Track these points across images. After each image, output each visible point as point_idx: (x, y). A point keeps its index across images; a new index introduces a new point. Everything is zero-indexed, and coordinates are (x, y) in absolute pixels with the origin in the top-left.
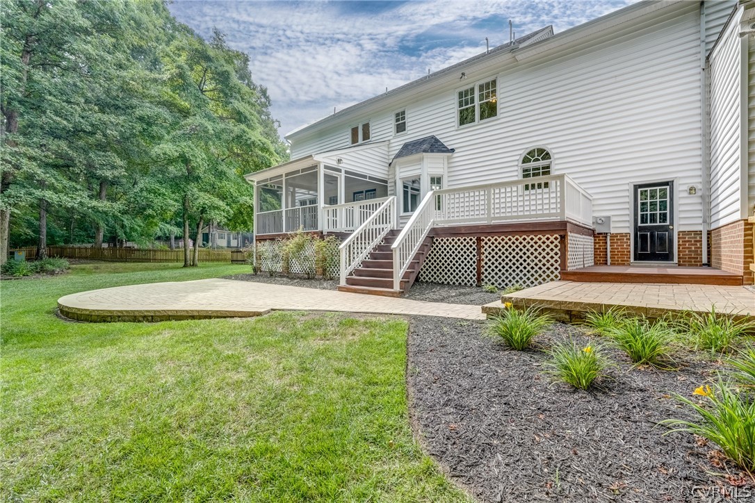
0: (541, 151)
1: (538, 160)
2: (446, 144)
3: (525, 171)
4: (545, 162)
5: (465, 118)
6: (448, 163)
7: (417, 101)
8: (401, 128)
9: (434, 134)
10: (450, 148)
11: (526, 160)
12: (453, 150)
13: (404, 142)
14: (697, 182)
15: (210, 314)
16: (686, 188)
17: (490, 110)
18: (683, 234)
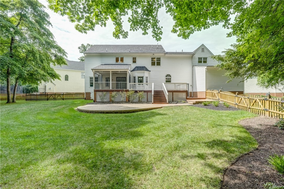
0: (169, 75)
1: (168, 77)
2: (148, 69)
3: (166, 78)
4: (170, 77)
5: (153, 64)
6: (149, 74)
7: (140, 56)
8: (134, 62)
9: (145, 66)
10: (149, 70)
11: (166, 76)
12: (150, 71)
13: (136, 66)
14: (191, 84)
15: (152, 109)
16: (190, 85)
17: (159, 64)
18: (190, 92)
